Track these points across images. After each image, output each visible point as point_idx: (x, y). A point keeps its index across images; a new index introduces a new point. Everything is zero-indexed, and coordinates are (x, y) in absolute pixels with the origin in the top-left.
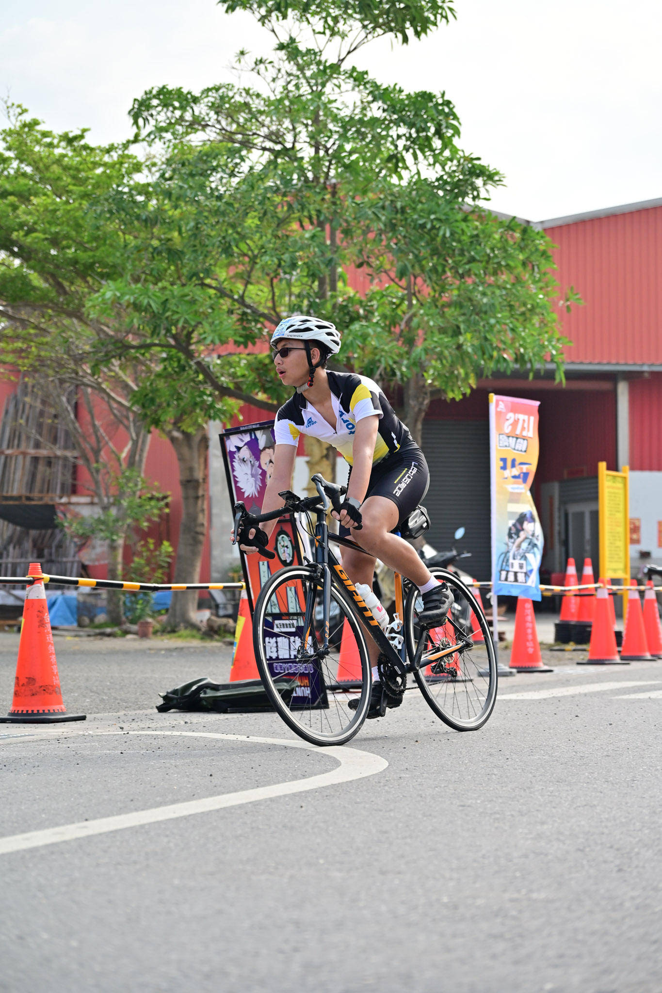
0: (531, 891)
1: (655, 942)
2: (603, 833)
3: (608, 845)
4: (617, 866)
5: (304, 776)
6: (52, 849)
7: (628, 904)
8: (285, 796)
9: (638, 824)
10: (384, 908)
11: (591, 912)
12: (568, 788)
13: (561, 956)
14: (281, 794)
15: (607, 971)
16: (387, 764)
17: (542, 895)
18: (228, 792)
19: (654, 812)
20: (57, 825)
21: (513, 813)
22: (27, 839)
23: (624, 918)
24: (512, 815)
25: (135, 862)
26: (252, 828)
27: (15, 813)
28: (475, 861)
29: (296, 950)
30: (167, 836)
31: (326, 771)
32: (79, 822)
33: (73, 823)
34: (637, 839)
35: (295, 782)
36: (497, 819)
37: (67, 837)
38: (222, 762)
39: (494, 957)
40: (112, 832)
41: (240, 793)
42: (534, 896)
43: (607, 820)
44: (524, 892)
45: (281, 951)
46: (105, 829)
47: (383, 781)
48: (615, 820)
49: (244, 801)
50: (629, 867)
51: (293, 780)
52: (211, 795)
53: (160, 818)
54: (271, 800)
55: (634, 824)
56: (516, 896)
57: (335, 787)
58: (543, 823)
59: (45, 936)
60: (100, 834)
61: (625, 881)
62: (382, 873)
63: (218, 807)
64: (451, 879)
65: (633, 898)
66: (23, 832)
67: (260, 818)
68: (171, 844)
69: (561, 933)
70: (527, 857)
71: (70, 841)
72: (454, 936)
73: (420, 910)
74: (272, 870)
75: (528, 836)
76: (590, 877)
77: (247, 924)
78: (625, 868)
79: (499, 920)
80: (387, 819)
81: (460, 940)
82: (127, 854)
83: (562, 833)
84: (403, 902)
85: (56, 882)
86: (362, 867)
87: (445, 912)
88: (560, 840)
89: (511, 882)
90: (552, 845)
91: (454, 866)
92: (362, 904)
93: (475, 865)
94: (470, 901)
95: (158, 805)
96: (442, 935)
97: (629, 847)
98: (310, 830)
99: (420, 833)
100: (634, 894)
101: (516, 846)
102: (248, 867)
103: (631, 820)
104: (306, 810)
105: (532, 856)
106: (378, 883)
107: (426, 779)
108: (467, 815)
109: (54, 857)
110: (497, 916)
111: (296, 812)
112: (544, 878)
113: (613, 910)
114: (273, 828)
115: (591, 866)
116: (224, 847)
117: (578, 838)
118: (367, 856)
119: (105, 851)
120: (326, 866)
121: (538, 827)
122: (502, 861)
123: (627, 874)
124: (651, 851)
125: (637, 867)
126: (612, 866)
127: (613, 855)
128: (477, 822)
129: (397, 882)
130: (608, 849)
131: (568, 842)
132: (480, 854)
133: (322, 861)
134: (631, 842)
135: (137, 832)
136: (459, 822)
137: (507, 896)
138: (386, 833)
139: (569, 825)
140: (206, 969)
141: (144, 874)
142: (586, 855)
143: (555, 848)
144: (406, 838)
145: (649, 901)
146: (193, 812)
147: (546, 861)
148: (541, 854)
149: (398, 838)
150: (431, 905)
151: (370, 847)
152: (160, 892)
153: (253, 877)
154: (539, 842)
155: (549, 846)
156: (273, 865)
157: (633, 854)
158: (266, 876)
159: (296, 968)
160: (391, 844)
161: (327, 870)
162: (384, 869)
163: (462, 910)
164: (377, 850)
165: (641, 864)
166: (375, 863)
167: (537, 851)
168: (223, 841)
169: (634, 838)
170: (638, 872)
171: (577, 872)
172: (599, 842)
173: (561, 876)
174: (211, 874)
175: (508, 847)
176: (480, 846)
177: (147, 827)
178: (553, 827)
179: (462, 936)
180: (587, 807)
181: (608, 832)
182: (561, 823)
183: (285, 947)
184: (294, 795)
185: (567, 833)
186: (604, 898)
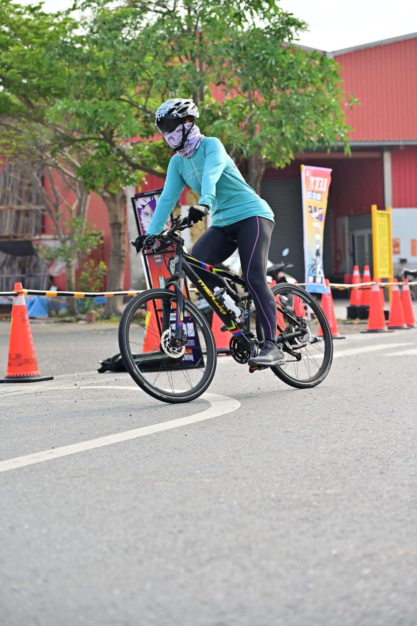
0: (326, 488)
1: (401, 521)
2: (372, 448)
3: (375, 456)
4: (380, 470)
5: (188, 415)
6: (32, 468)
7: (385, 496)
8: (176, 428)
9: (394, 441)
10: (235, 503)
11: (363, 501)
12: (352, 418)
13: (343, 531)
14: (174, 427)
15: (370, 541)
16: (240, 405)
17: (333, 491)
18: (141, 427)
19: (405, 433)
20: (35, 452)
21: (317, 436)
22: (16, 462)
23: (382, 505)
24: (316, 438)
25: (83, 476)
26: (156, 450)
27: (9, 444)
28: (292, 469)
29: (181, 532)
30: (103, 457)
31: (202, 411)
32: (48, 449)
33: (45, 450)
34: (393, 452)
35: (182, 419)
36: (307, 440)
37: (41, 460)
38: (137, 406)
39: (302, 533)
40: (68, 455)
41: (148, 427)
42: (328, 492)
43: (375, 439)
44: (322, 489)
45: (172, 533)
46: (65, 454)
47: (237, 417)
48: (380, 439)
49: (151, 433)
50: (387, 470)
52: (131, 429)
53: (99, 446)
54: (168, 431)
55: (392, 441)
56: (317, 492)
57: (207, 421)
58: (335, 442)
59: (27, 527)
60: (61, 457)
61: (385, 480)
62: (235, 479)
63: (134, 437)
64: (278, 482)
65: (388, 491)
66: (14, 457)
67: (160, 443)
68: (105, 463)
69: (343, 516)
70: (324, 466)
71: (43, 462)
72: (278, 520)
73: (258, 503)
74: (167, 478)
75: (326, 451)
76: (362, 478)
77: (151, 515)
78: (385, 471)
79: (306, 509)
80: (239, 442)
81: (281, 523)
82: (78, 470)
83: (347, 449)
84: (247, 498)
85: (34, 490)
86: (223, 475)
87: (273, 504)
88: (345, 454)
89: (314, 483)
90: (341, 457)
91: (279, 473)
92: (222, 500)
93: (293, 471)
94: (288, 496)
95: (98, 436)
96: (270, 519)
97: (388, 457)
98: (191, 451)
99: (259, 451)
100: (389, 488)
101: (318, 458)
102: (152, 477)
103: (390, 439)
104: (189, 437)
105: (327, 465)
106: (232, 486)
107: (264, 414)
108: (288, 438)
109: (33, 473)
110: (304, 506)
111: (183, 439)
112: (334, 480)
113: (376, 500)
114: (168, 450)
115: (364, 471)
116: (138, 464)
117: (357, 452)
118: (226, 468)
119: (64, 469)
120: (201, 475)
121: (332, 445)
122: (309, 469)
123: (386, 476)
124: (401, 460)
125: (392, 470)
126: (377, 470)
127: (378, 463)
128: (295, 443)
129: (244, 484)
130: (375, 459)
131: (350, 455)
132: (296, 465)
133: (198, 472)
134: (389, 454)
135: (84, 455)
136: (284, 443)
137: (311, 492)
138: (238, 451)
139: (351, 443)
140: (125, 546)
141: (88, 483)
142: (361, 463)
143: (342, 459)
144: (250, 454)
145: (398, 493)
146: (119, 441)
147: (336, 468)
148: (334, 463)
149: (245, 455)
150: (264, 500)
151: (228, 462)
152: (98, 495)
153: (155, 484)
154: (332, 455)
155: (338, 457)
156: (168, 475)
157: (390, 462)
158: (164, 483)
159: (180, 544)
160: (241, 459)
161: (201, 477)
162: (236, 476)
163: (283, 502)
164: (232, 464)
165: (395, 469)
166: (231, 472)
167: (331, 461)
168: (137, 459)
169: (392, 451)
170: (393, 474)
171: (355, 475)
172: (370, 454)
173: (345, 478)
174: (129, 482)
175: (313, 459)
176: (296, 459)
177: (90, 451)
178: (341, 445)
179: (283, 520)
180: (363, 431)
181: (375, 447)
182: (346, 442)
183: (174, 530)
184: (182, 427)
185: (350, 449)
186: (371, 492)
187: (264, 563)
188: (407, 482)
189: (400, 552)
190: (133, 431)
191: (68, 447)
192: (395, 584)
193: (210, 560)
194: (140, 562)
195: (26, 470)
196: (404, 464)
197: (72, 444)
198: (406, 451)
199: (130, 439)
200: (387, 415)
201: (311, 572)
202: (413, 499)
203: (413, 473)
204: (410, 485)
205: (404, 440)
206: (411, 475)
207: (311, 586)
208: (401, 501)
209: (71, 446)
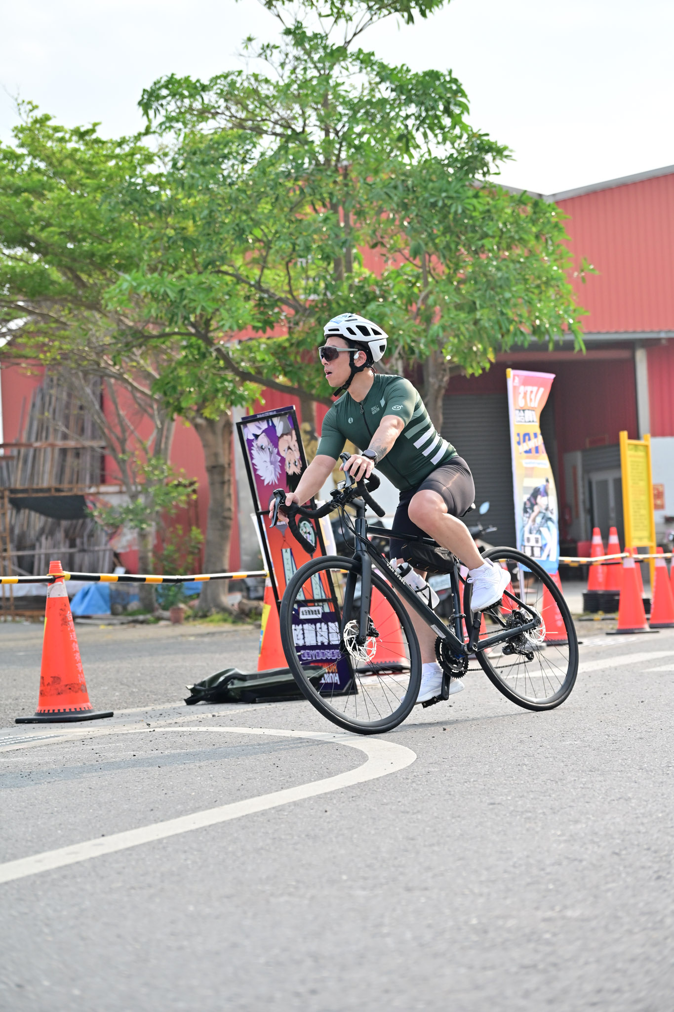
0: (565, 907)
2: (639, 832)
3: (645, 847)
4: (655, 872)
5: (330, 775)
6: (66, 872)
8: (310, 798)
10: (408, 935)
11: (630, 932)
12: (601, 778)
13: (599, 991)
14: (306, 796)
16: (416, 757)
17: (577, 913)
18: (251, 797)
20: (72, 842)
21: (545, 810)
22: (40, 861)
23: (666, 938)
24: (544, 813)
25: (150, 886)
26: (274, 839)
27: (30, 830)
28: (505, 872)
29: (313, 992)
30: (185, 852)
31: (353, 767)
32: (95, 838)
33: (89, 839)
35: (320, 782)
36: (529, 818)
37: (80, 858)
38: (247, 761)
39: (527, 994)
40: (128, 849)
41: (263, 797)
42: (569, 913)
43: (643, 814)
44: (558, 908)
45: (298, 995)
46: (122, 846)
47: (411, 776)
48: (651, 815)
49: (267, 807)
50: (669, 873)
51: (319, 779)
52: (234, 801)
53: (180, 831)
54: (295, 804)
56: (549, 914)
57: (361, 786)
58: (576, 822)
59: (46, 983)
60: (116, 852)
61: (665, 891)
62: (408, 889)
63: (240, 814)
64: (481, 895)
66: (37, 852)
67: (283, 826)
68: (189, 862)
69: (598, 961)
70: (560, 864)
71: (84, 861)
72: (484, 968)
73: (447, 936)
74: (292, 890)
75: (561, 838)
76: (627, 887)
77: (262, 960)
78: (664, 874)
79: (532, 946)
80: (414, 822)
81: (490, 973)
82: (142, 875)
83: (596, 834)
84: (429, 926)
85: (65, 913)
86: (387, 883)
87: (474, 938)
88: (594, 842)
89: (544, 897)
90: (587, 849)
91: (483, 878)
92: (385, 930)
93: (506, 876)
94: (500, 922)
95: (179, 814)
96: (471, 967)
97: (667, 848)
98: (334, 839)
99: (448, 839)
101: (548, 851)
102: (267, 887)
103: (668, 814)
104: (331, 815)
105: (565, 863)
106: (403, 903)
107: (454, 772)
108: (497, 815)
109: (65, 882)
110: (529, 941)
111: (321, 817)
112: (579, 891)
113: (654, 929)
114: (296, 838)
115: (628, 874)
116: (243, 864)
117: (613, 838)
118: (393, 869)
119: (119, 873)
120: (349, 883)
121: (572, 827)
122: (535, 871)
123: (667, 883)
126: (651, 872)
127: (651, 858)
128: (507, 823)
129: (423, 900)
130: (645, 852)
131: (603, 844)
132: (511, 863)
133: (344, 877)
135: (154, 848)
136: (489, 824)
137: (540, 914)
138: (412, 839)
139: (603, 823)
141: (158, 900)
142: (622, 860)
143: (589, 852)
144: (432, 845)
146: (214, 822)
147: (580, 868)
148: (575, 860)
149: (425, 846)
150: (459, 929)
151: (396, 858)
152: (172, 922)
153: (272, 900)
154: (573, 845)
155: (583, 849)
156: (294, 883)
158: (285, 898)
160: (418, 853)
161: (350, 887)
162: (410, 885)
163: (492, 934)
164: (403, 862)
166: (401, 878)
167: (570, 856)
168: (243, 855)
171: (614, 881)
172: (636, 843)
173: (597, 887)
175: (540, 853)
176: (511, 852)
177: (165, 841)
178: (587, 826)
179: (493, 968)
180: (622, 800)
181: (644, 830)
182: (595, 821)
183: (301, 989)
184: (319, 797)
185: (602, 833)
186: (643, 914)
190: (238, 804)
191: (128, 834)
195: (55, 876)
197: (136, 828)
199: (231, 819)
200: (661, 773)
209: (134, 832)
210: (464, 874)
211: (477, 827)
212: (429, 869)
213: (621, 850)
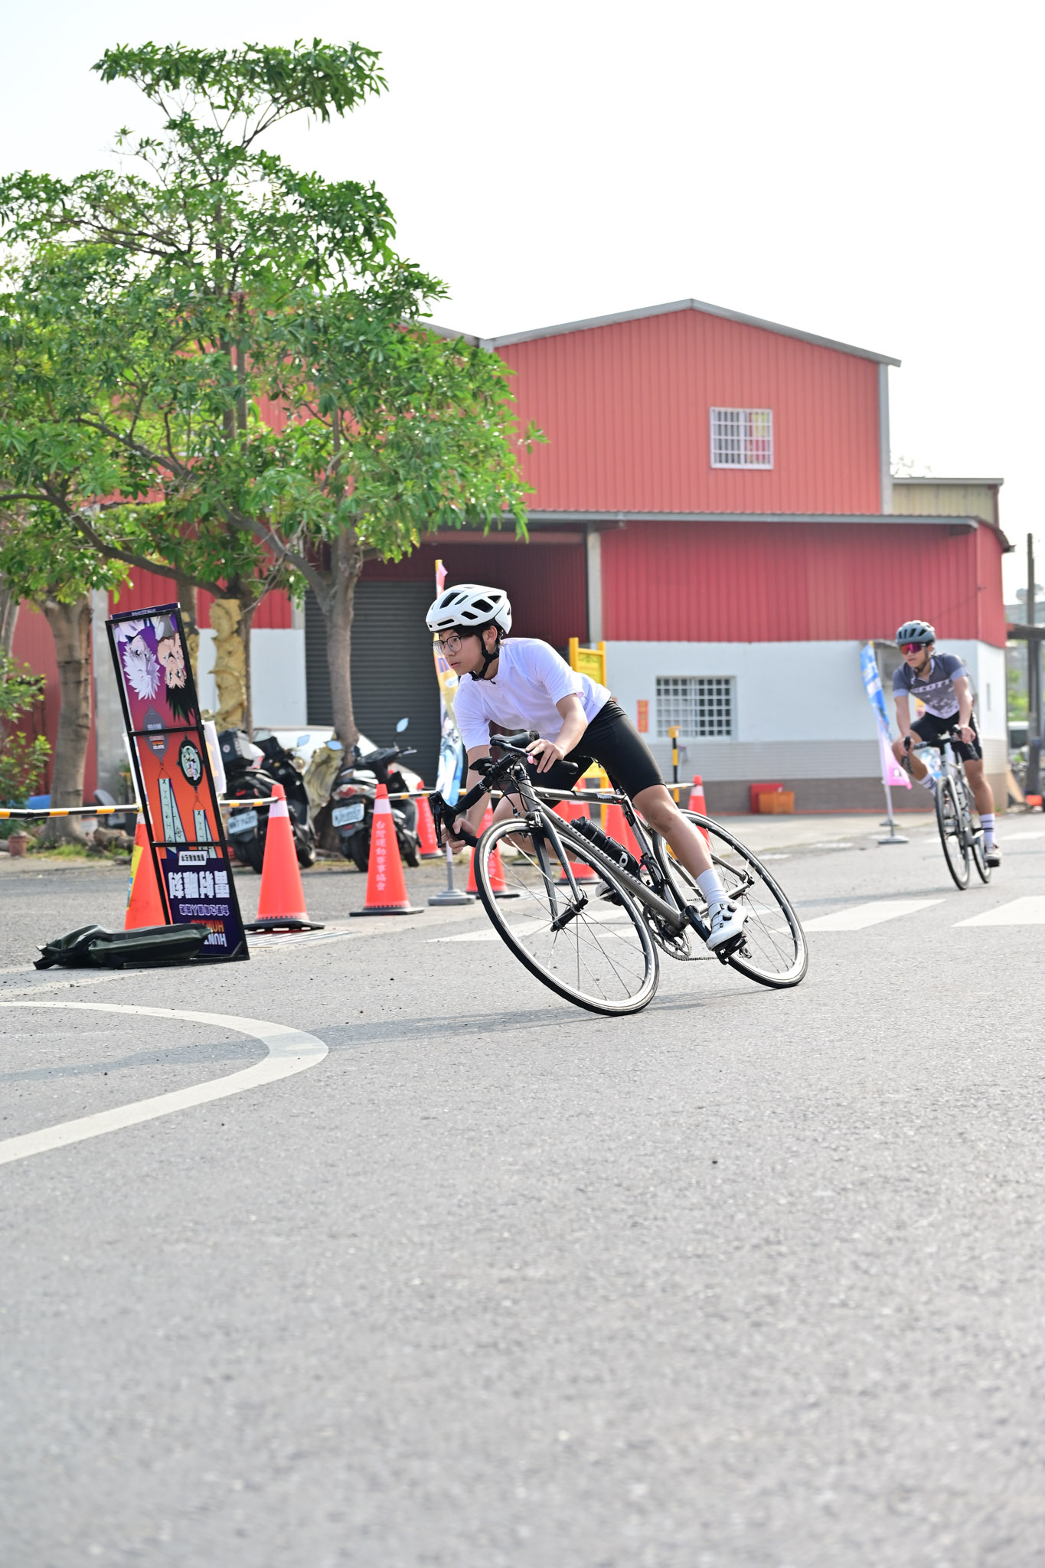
0: (526, 1264)
1: (693, 1351)
2: (607, 1161)
3: (616, 1181)
4: (630, 1217)
5: (224, 1073)
7: (651, 1284)
8: (201, 1105)
9: (649, 1144)
10: (338, 1300)
11: (606, 1299)
12: (555, 1085)
13: (574, 1380)
14: (197, 1103)
15: (634, 1407)
16: (327, 1050)
17: (540, 1272)
18: (129, 1102)
19: (667, 1123)
21: (491, 1128)
23: (649, 1308)
24: (490, 1133)
25: (12, 1226)
26: (162, 1162)
28: (449, 1213)
29: (228, 1378)
30: (52, 1178)
31: (252, 1064)
34: (651, 1170)
35: (212, 1083)
36: (471, 1139)
38: (119, 1051)
39: (488, 1384)
42: (531, 1272)
43: (610, 1136)
44: (517, 1266)
45: (209, 1381)
47: (323, 1078)
48: (619, 1138)
49: (149, 1117)
50: (646, 1219)
51: (211, 1079)
52: (108, 1107)
53: (43, 1148)
54: (184, 1113)
55: (644, 1144)
56: (507, 1273)
57: (264, 1089)
58: (530, 1145)
61: (644, 1243)
62: (333, 1236)
63: (116, 1127)
64: (422, 1245)
65: (656, 1273)
67: (171, 1143)
68: (58, 1193)
69: (570, 1339)
70: (514, 1204)
72: (434, 1347)
73: (385, 1301)
74: (190, 1234)
75: (513, 1168)
76: (598, 1238)
77: (161, 1333)
78: (639, 1220)
79: (488, 1317)
80: (333, 1142)
81: (441, 1354)
83: (555, 1162)
84: (362, 1288)
86: (306, 1227)
87: (420, 1305)
88: (554, 1174)
89: (499, 1248)
90: (545, 1183)
91: (423, 1222)
92: (309, 1293)
93: (450, 1218)
95: (40, 1125)
96: (418, 1346)
97: (642, 1184)
98: (236, 1164)
99: (376, 1166)
100: (657, 1265)
101: (499, 1185)
102: (158, 1230)
103: (639, 1137)
104: (229, 1129)
105: (520, 1202)
106: (328, 1254)
107: (376, 1073)
108: (433, 1134)
110: (485, 1309)
111: (217, 1133)
112: (539, 1241)
113: (635, 1296)
114: (188, 1160)
115: (597, 1218)
116: (126, 1196)
117: (576, 1169)
118: (312, 1207)
120: (260, 1226)
121: (525, 1152)
122: (485, 1213)
123: (645, 1232)
124: (670, 1191)
125: (655, 1219)
126: (625, 1217)
127: (623, 1198)
128: (446, 1145)
129: (352, 1251)
130: (616, 1189)
131: (564, 1177)
132: (456, 1202)
133: (253, 1218)
134: (643, 1176)
135: (12, 1172)
136: (424, 1146)
137: (495, 1273)
138: (332, 1166)
139: (563, 1147)
140: (109, 1415)
141: (23, 1246)
142: (589, 1199)
143: (548, 1188)
144: (357, 1174)
145: (677, 1278)
146: (84, 1137)
147: (539, 1210)
148: (533, 1198)
149: (348, 1175)
150: (399, 1291)
151: (314, 1192)
152: (44, 1278)
153: (166, 1248)
154: (528, 1178)
155: (541, 1183)
156: (191, 1225)
157: (649, 1196)
158: (182, 1246)
159: (230, 1412)
160: (340, 1185)
161: (261, 1232)
162: (335, 1229)
163: (439, 1301)
164: (324, 1196)
165: (660, 1214)
166: (322, 1219)
167: (526, 1193)
168: (124, 1184)
169: (647, 1167)
170: (658, 1227)
171: (581, 1229)
172: (604, 1176)
173: (562, 1236)
174: (110, 1243)
175: (489, 1187)
176: (454, 1186)
177: (25, 1163)
178: (543, 1151)
179: (444, 1347)
180: (583, 1117)
181: (612, 1159)
182: (552, 1145)
183: (212, 1374)
184: (212, 1104)
185: (561, 1161)
186: (620, 1274)
187: (415, 1466)
188: (690, 1248)
189: (705, 1438)
190: (112, 1111)
192: (706, 1525)
193: (298, 1456)
194: (145, 1464)
196: (678, 1202)
198: (678, 1169)
199: (106, 1134)
200: (627, 1079)
201: (521, 1492)
202: (710, 1293)
203: (699, 1226)
204: (698, 1256)
205: (668, 1142)
206: (696, 1232)
207: (524, 1531)
208: (686, 1299)
210: (399, 1216)
211: (409, 1149)
212: (355, 1207)
213: (586, 1186)
